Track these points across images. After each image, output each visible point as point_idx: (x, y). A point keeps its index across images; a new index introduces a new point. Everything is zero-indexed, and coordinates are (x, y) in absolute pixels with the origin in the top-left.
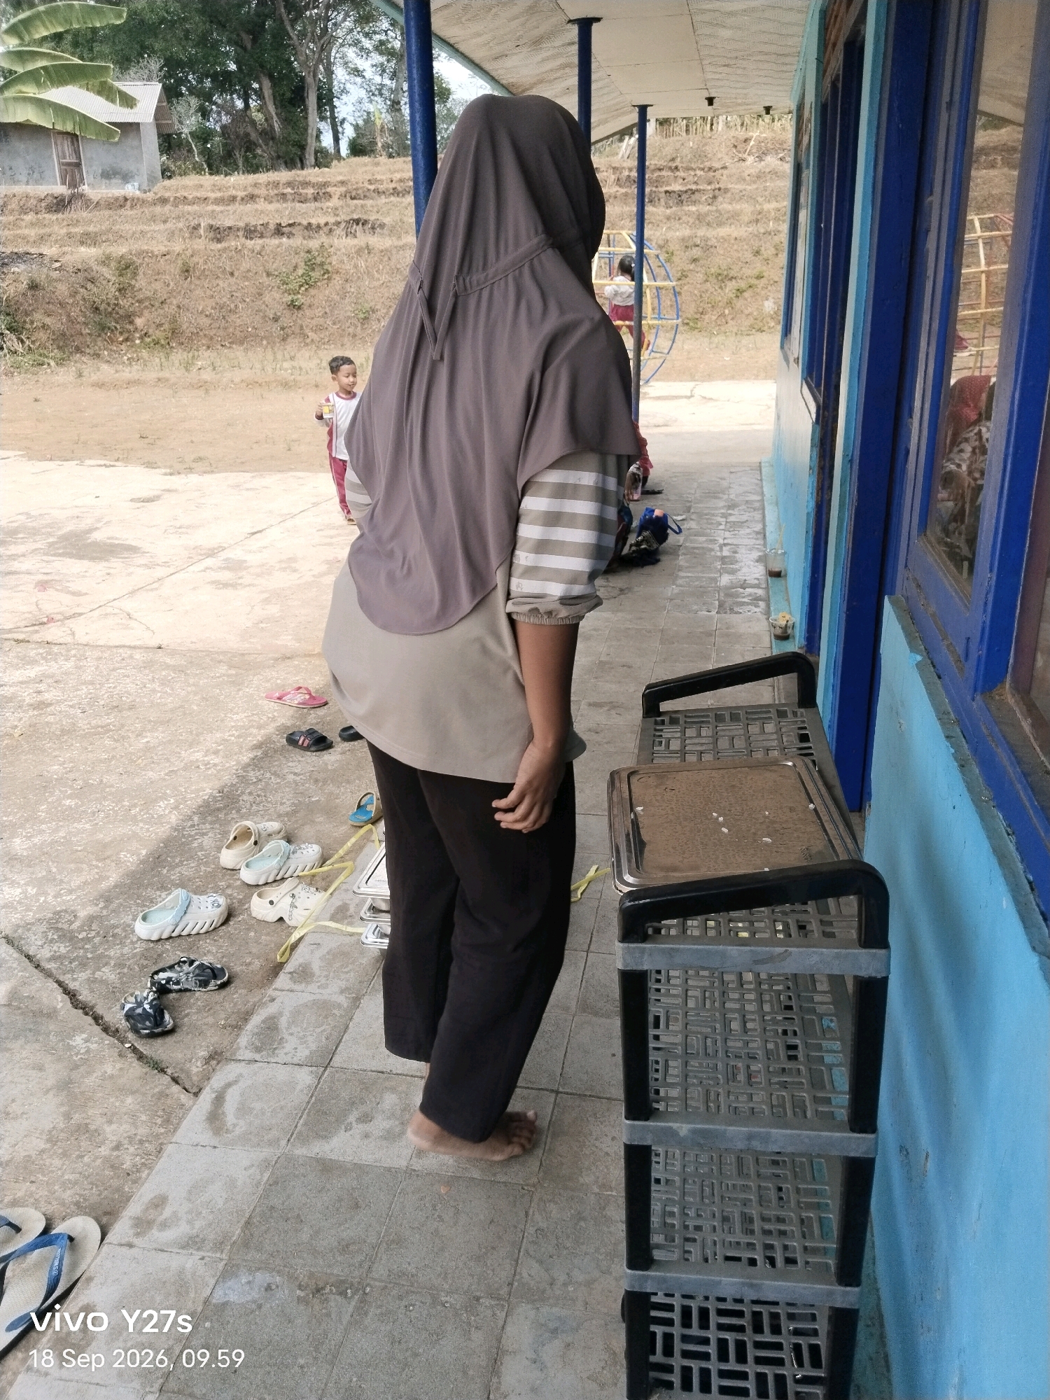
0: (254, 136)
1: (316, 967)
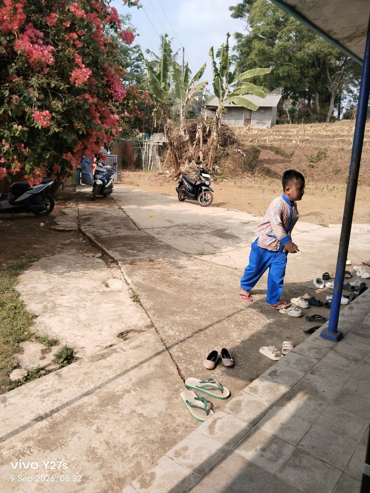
0: (310, 112)
1: (260, 389)
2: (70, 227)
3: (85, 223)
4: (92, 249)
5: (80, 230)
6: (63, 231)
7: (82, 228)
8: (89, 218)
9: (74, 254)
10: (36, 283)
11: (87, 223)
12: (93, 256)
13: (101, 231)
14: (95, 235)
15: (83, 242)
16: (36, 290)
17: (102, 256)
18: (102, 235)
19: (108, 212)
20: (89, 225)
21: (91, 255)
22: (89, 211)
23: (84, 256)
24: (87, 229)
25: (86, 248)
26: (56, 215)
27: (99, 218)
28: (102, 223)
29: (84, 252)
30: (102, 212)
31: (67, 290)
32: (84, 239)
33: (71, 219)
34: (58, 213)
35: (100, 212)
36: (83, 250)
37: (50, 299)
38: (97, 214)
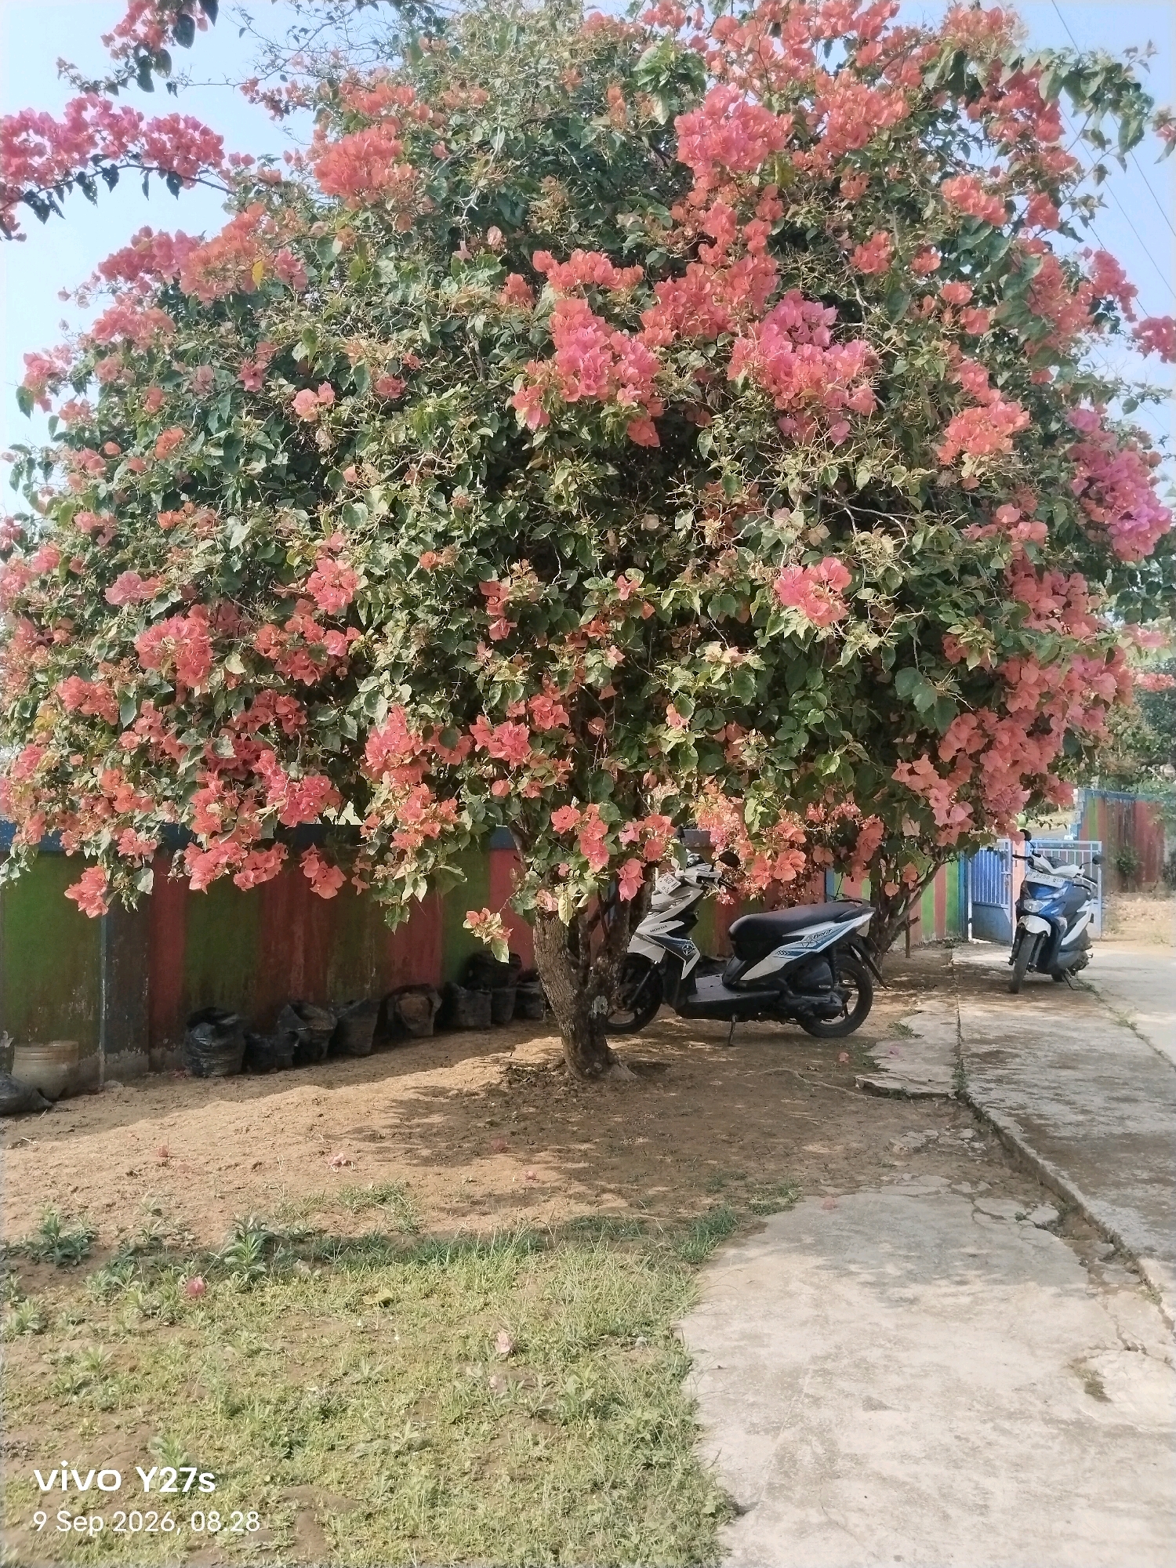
2: (924, 1084)
3: (982, 1071)
4: (1013, 1182)
5: (962, 1098)
6: (899, 1095)
7: (973, 1089)
8: (998, 1052)
9: (935, 1198)
10: (765, 1317)
11: (992, 1073)
12: (1020, 1218)
13: (1051, 1109)
14: (1025, 1122)
15: (974, 1149)
16: (763, 1352)
17: (1061, 1221)
18: (1055, 1126)
19: (1075, 1034)
20: (999, 1080)
21: (1011, 1208)
22: (999, 1027)
23: (977, 1210)
24: (994, 1095)
25: (991, 1173)
26: (876, 1036)
27: (1039, 1053)
28: (1053, 1074)
29: (981, 1194)
30: (1051, 1034)
31: (895, 1380)
32: (981, 1136)
33: (930, 1054)
34: (885, 1027)
35: (1043, 1034)
36: (974, 1184)
37: (814, 1416)
38: (1030, 1039)
